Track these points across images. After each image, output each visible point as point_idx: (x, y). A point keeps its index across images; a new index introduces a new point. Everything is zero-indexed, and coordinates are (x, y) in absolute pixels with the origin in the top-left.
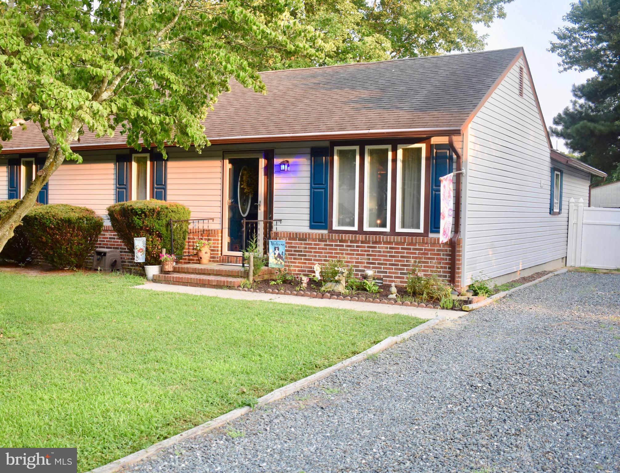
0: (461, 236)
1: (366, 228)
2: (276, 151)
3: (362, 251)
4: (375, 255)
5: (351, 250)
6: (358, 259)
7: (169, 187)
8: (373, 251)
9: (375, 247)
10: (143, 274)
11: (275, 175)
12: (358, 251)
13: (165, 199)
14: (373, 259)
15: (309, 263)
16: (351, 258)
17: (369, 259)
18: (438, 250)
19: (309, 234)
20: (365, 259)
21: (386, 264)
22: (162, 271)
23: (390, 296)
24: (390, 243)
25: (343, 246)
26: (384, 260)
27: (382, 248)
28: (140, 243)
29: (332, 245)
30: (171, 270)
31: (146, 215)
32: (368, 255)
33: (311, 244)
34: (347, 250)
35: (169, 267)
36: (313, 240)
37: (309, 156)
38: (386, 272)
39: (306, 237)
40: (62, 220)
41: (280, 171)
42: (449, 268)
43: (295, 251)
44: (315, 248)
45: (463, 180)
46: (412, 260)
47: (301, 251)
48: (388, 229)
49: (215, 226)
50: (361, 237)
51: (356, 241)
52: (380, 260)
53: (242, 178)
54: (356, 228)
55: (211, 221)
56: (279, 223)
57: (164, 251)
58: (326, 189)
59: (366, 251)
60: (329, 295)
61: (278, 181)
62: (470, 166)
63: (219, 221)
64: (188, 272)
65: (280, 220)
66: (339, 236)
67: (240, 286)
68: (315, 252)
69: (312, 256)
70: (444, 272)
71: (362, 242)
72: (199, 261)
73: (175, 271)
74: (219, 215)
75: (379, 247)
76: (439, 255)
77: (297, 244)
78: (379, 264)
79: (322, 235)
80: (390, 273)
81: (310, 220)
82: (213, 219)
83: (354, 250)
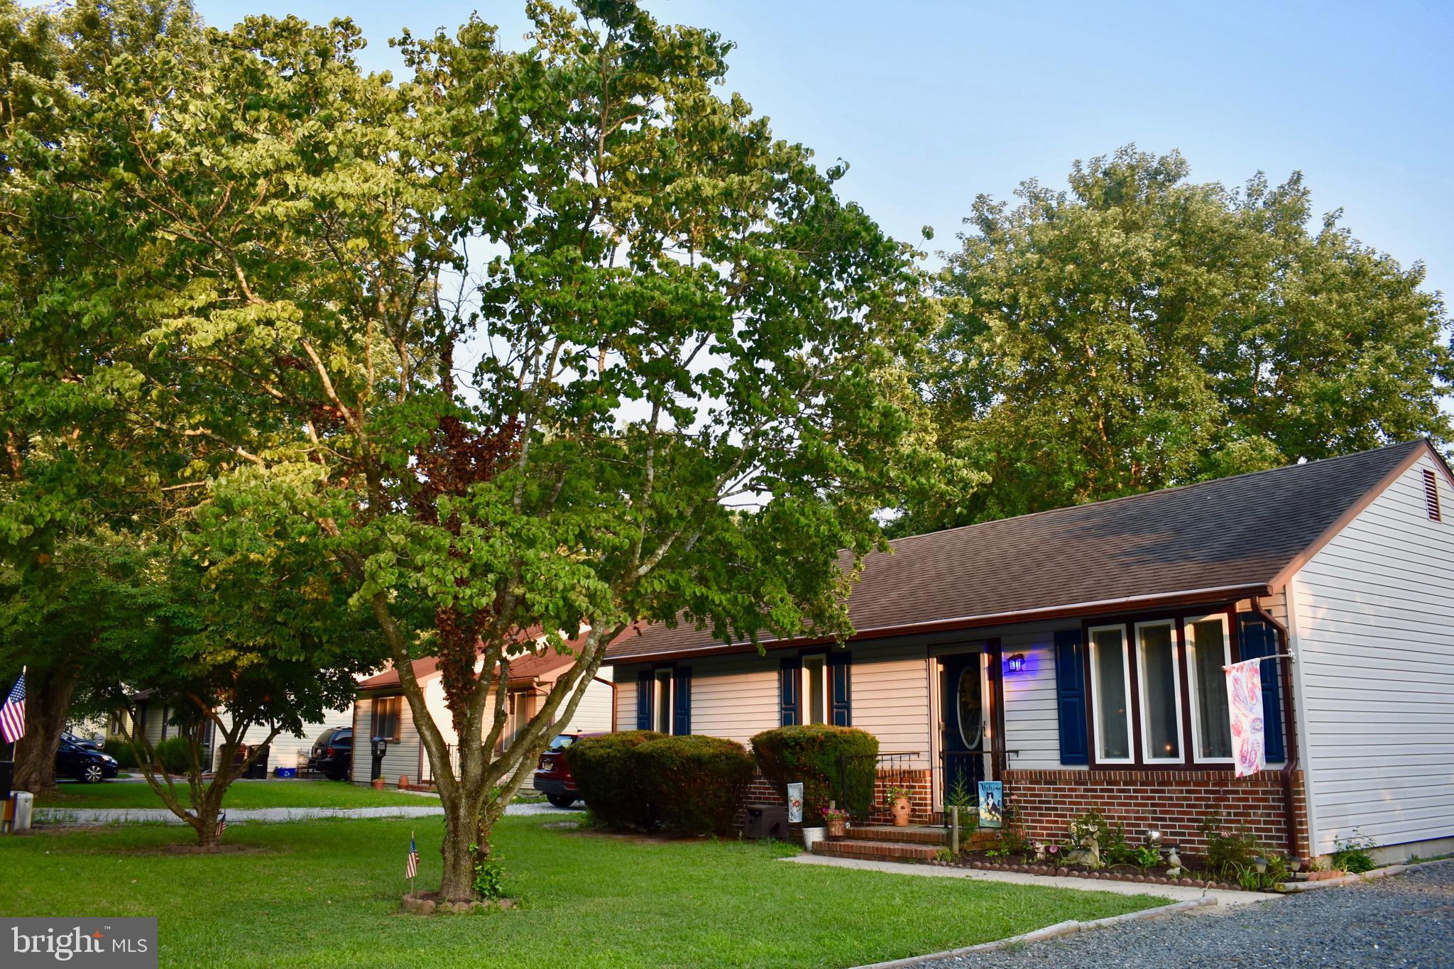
0: (1301, 766)
1: (1147, 759)
2: (1003, 640)
3: (1143, 798)
4: (1164, 805)
5: (1126, 798)
6: (1138, 812)
7: (854, 705)
8: (1160, 798)
9: (1163, 791)
10: (800, 842)
11: (1004, 679)
12: (1136, 798)
13: (849, 724)
14: (1161, 812)
15: (1063, 822)
16: (1127, 811)
17: (1155, 812)
18: (1264, 792)
19: (1060, 772)
20: (1148, 812)
21: (1182, 820)
22: (829, 837)
23: (1170, 872)
24: (1186, 783)
25: (1112, 791)
26: (1179, 813)
27: (1174, 792)
28: (795, 792)
29: (1095, 790)
30: (840, 834)
31: (802, 749)
32: (1153, 805)
33: (1063, 790)
34: (1120, 798)
35: (836, 830)
36: (1067, 783)
37: (1052, 647)
38: (1184, 834)
39: (1055, 778)
40: (689, 759)
41: (1013, 672)
42: (1285, 823)
43: (1040, 802)
44: (1071, 797)
45: (1294, 668)
46: (1224, 811)
47: (1049, 802)
48: (1181, 760)
49: (919, 764)
50: (1139, 775)
51: (1133, 783)
52: (1173, 812)
53: (962, 687)
54: (1131, 760)
55: (914, 757)
56: (1013, 756)
57: (833, 804)
58: (1081, 696)
59: (1149, 798)
60: (1065, 870)
61: (1010, 687)
62: (1301, 645)
63: (925, 756)
64: (867, 838)
65: (1016, 752)
66: (1105, 774)
67: (935, 858)
68: (1071, 803)
69: (1067, 809)
70: (1278, 830)
71: (1142, 783)
72: (892, 821)
73: (848, 835)
74: (927, 747)
75: (1169, 791)
76: (1266, 800)
77: (1042, 789)
78: (1171, 819)
79: (1079, 772)
80: (1190, 834)
81: (1061, 750)
82: (918, 754)
83: (1130, 798)
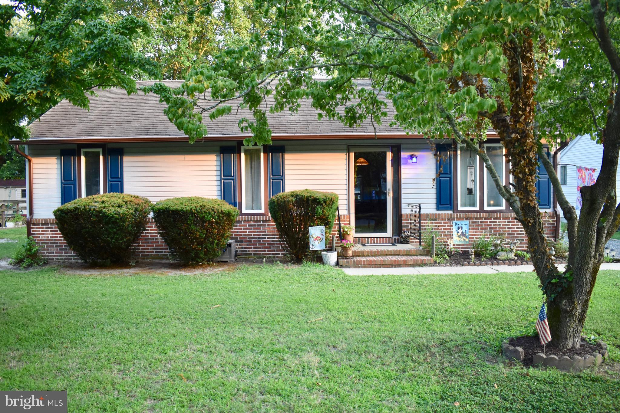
1: (486, 208)
2: (402, 146)
3: (485, 225)
4: (496, 228)
5: (476, 225)
7: (287, 177)
8: (494, 225)
9: (496, 222)
11: (402, 167)
12: (482, 225)
15: (440, 239)
19: (436, 215)
21: (505, 234)
24: (508, 218)
27: (501, 222)
28: (317, 231)
32: (490, 228)
33: (441, 223)
36: (442, 219)
37: (434, 152)
39: (436, 217)
41: (407, 163)
42: (552, 234)
43: (426, 229)
47: (432, 229)
48: (503, 208)
50: (485, 215)
51: (480, 218)
54: (477, 208)
56: (406, 207)
58: (450, 177)
59: (488, 225)
61: (406, 171)
63: (345, 207)
66: (466, 215)
69: (442, 232)
71: (485, 219)
75: (499, 222)
77: (427, 223)
79: (448, 215)
81: (437, 203)
83: (478, 225)
